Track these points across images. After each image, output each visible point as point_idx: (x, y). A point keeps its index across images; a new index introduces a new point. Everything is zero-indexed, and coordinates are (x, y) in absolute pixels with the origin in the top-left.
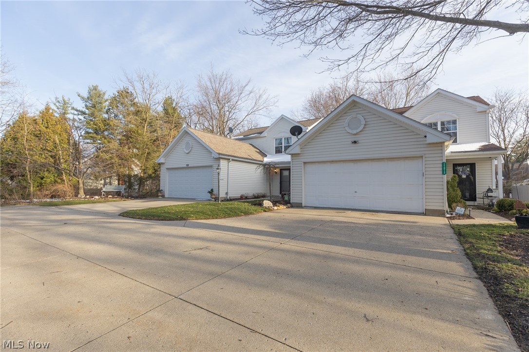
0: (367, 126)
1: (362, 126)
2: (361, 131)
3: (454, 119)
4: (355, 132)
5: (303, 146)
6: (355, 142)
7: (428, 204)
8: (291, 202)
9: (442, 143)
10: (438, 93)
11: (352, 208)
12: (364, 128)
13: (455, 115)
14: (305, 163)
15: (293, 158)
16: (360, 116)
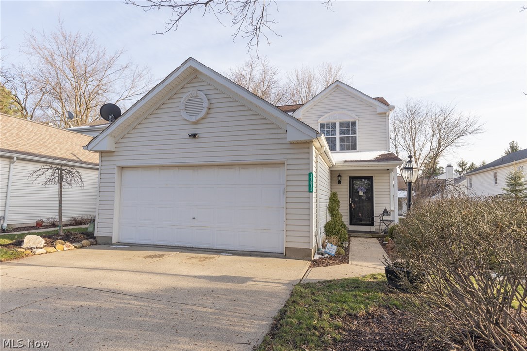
0: (212, 111)
1: (205, 111)
2: (203, 119)
3: (353, 120)
4: (193, 119)
5: (119, 139)
6: (193, 136)
7: (289, 239)
8: (95, 235)
9: (309, 143)
10: (337, 86)
11: (188, 245)
12: (208, 113)
13: (354, 115)
14: (122, 168)
15: (103, 159)
16: (202, 95)
